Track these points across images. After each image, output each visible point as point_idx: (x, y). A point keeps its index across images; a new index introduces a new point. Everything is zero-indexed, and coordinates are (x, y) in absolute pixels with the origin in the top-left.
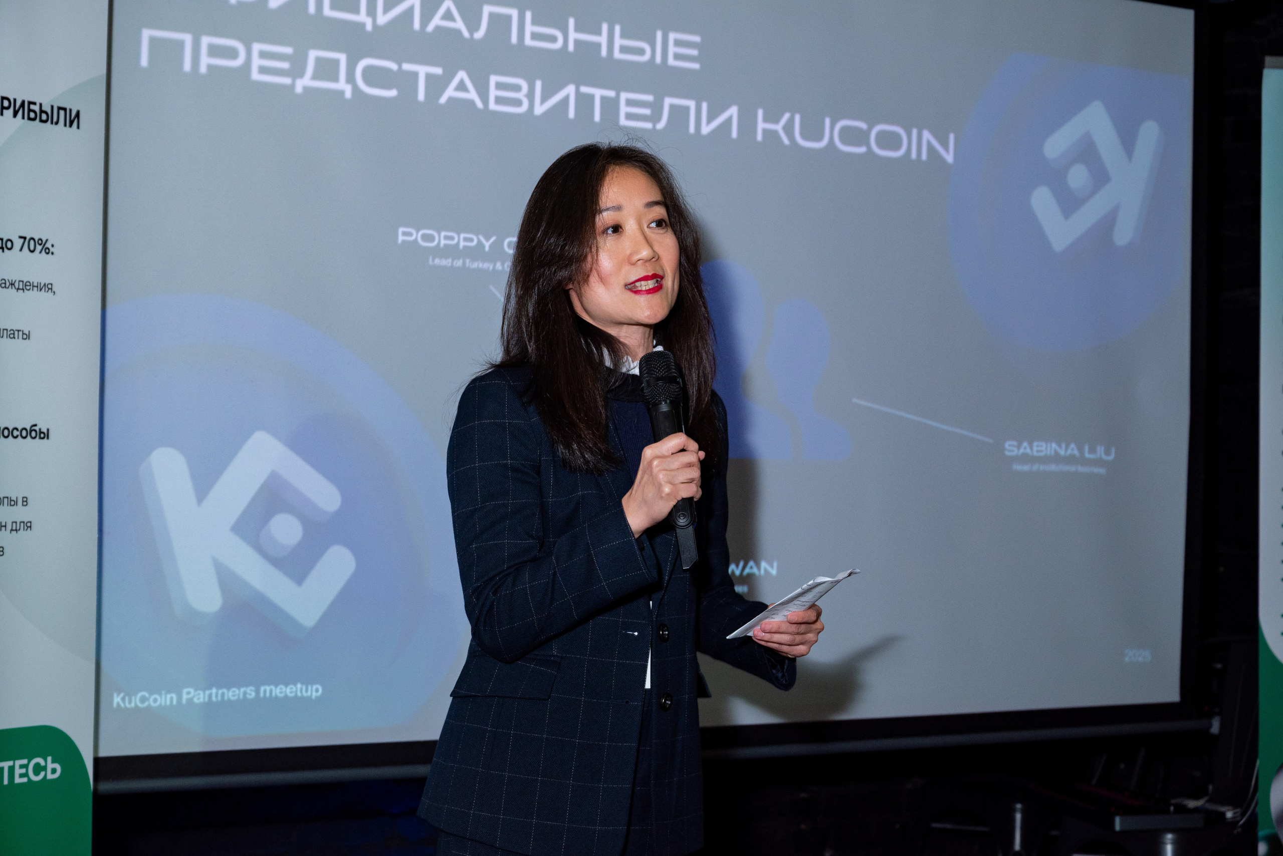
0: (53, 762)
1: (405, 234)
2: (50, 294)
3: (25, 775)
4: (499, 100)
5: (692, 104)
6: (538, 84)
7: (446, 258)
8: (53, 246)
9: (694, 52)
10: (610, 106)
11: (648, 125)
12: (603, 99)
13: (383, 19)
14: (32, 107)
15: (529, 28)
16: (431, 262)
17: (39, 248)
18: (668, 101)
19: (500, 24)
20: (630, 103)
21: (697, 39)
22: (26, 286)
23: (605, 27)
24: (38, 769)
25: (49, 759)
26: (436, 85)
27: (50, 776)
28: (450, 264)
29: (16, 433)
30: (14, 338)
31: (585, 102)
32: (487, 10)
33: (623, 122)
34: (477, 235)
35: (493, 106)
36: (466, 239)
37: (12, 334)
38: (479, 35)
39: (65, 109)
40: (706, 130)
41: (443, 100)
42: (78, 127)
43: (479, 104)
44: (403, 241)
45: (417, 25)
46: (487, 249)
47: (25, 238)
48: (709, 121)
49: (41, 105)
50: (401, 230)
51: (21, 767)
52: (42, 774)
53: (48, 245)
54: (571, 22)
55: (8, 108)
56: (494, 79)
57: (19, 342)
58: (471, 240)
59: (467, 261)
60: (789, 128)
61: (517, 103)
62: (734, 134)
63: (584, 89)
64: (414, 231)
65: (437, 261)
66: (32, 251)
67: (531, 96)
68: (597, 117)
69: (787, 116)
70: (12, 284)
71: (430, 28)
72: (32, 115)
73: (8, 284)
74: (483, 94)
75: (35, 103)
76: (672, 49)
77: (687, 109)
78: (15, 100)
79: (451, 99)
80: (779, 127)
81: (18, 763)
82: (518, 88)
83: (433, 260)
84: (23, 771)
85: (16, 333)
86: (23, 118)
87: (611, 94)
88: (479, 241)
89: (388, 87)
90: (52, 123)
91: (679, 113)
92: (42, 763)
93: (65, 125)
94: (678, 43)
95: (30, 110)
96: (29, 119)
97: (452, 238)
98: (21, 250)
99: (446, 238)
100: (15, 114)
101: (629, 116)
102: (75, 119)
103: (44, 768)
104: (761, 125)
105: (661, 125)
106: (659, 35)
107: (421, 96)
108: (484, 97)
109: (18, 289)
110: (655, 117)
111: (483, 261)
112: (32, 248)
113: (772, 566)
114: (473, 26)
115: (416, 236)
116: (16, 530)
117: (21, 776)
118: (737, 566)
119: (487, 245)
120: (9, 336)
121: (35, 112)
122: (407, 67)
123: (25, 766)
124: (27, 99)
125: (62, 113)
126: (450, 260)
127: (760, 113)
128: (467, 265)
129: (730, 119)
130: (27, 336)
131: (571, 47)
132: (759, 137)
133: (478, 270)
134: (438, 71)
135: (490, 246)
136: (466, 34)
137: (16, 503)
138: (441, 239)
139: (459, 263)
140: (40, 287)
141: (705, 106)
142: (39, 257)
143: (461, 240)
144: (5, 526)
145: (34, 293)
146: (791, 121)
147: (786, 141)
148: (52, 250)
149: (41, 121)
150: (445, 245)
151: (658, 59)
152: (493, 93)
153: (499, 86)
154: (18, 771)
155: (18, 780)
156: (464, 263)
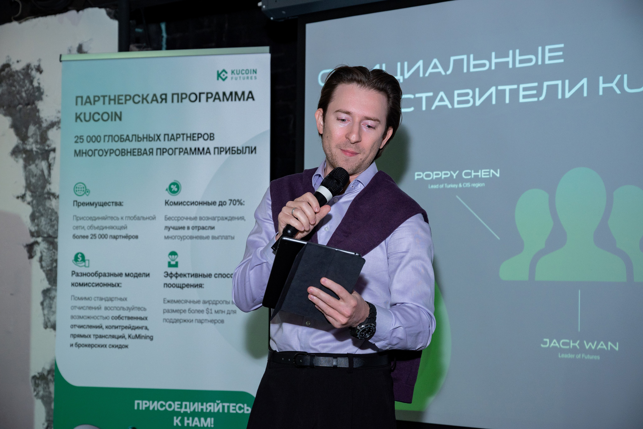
0: (248, 406)
1: (418, 175)
2: (243, 221)
3: (235, 410)
4: (459, 102)
5: (559, 83)
6: (477, 90)
7: (436, 184)
8: (244, 202)
9: (561, 53)
10: (514, 93)
11: (535, 99)
12: (511, 90)
13: (407, 76)
14: (234, 149)
15: (472, 63)
16: (429, 187)
17: (237, 203)
18: (546, 84)
19: (458, 64)
20: (525, 89)
21: (562, 45)
22: (232, 219)
23: (511, 52)
24: (240, 408)
25: (245, 405)
26: (430, 101)
27: (246, 412)
28: (438, 187)
29: (228, 276)
30: (227, 239)
31: (501, 94)
32: (452, 59)
33: (521, 100)
34: (450, 171)
35: (456, 106)
36: (445, 174)
37: (226, 238)
38: (449, 72)
39: (249, 147)
40: (568, 95)
41: (433, 108)
42: (255, 153)
43: (450, 106)
44: (418, 179)
45: (421, 75)
46: (455, 177)
47: (231, 200)
48: (570, 90)
49: (237, 148)
50: (416, 173)
51: (233, 406)
52: (242, 411)
53: (242, 202)
54: (493, 54)
55: (223, 151)
56: (456, 92)
57: (230, 241)
58: (447, 174)
59: (446, 184)
60: (620, 84)
61: (468, 102)
62: (585, 94)
63: (500, 88)
64: (421, 173)
65: (432, 187)
66: (234, 205)
67: (474, 97)
68: (507, 101)
69: (619, 77)
70: (226, 218)
71: (427, 75)
72: (234, 152)
73: (224, 218)
74: (451, 101)
75: (234, 147)
76: (547, 55)
77: (557, 85)
78: (226, 148)
79: (437, 107)
80: (613, 85)
81: (231, 405)
82: (467, 94)
83: (430, 186)
84: (234, 408)
85: (228, 237)
86: (230, 153)
87: (515, 87)
88: (451, 174)
89: (409, 107)
90: (243, 153)
91: (553, 89)
92: (242, 406)
93: (249, 153)
94: (551, 51)
95: (232, 150)
96: (232, 153)
97: (438, 174)
98: (230, 204)
99: (436, 174)
100: (226, 152)
101: (525, 97)
102: (253, 150)
103: (243, 408)
104: (602, 86)
105: (541, 98)
106: (540, 49)
107: (424, 108)
108: (452, 103)
109: (229, 220)
110: (539, 95)
111: (453, 184)
112: (234, 203)
113: (616, 346)
114: (446, 68)
115: (423, 175)
116: (230, 314)
117: (233, 410)
118: (593, 344)
119: (455, 175)
120: (225, 238)
121: (235, 151)
122: (418, 95)
123: (235, 406)
124: (231, 146)
125: (247, 149)
126: (438, 185)
127: (601, 78)
128: (446, 186)
129: (582, 86)
130: (233, 238)
131: (493, 68)
132: (601, 93)
133: (451, 189)
134: (431, 94)
135: (456, 176)
136: (443, 73)
137: (229, 303)
138: (434, 176)
139: (442, 186)
140: (238, 219)
141: (567, 82)
142: (238, 207)
143: (443, 175)
144: (224, 312)
145: (236, 221)
146: (622, 79)
147: (618, 92)
148: (243, 203)
149: (238, 153)
150: (436, 178)
151: (540, 63)
152: (456, 99)
153: (459, 95)
154: (231, 408)
155: (231, 411)
156: (444, 186)
